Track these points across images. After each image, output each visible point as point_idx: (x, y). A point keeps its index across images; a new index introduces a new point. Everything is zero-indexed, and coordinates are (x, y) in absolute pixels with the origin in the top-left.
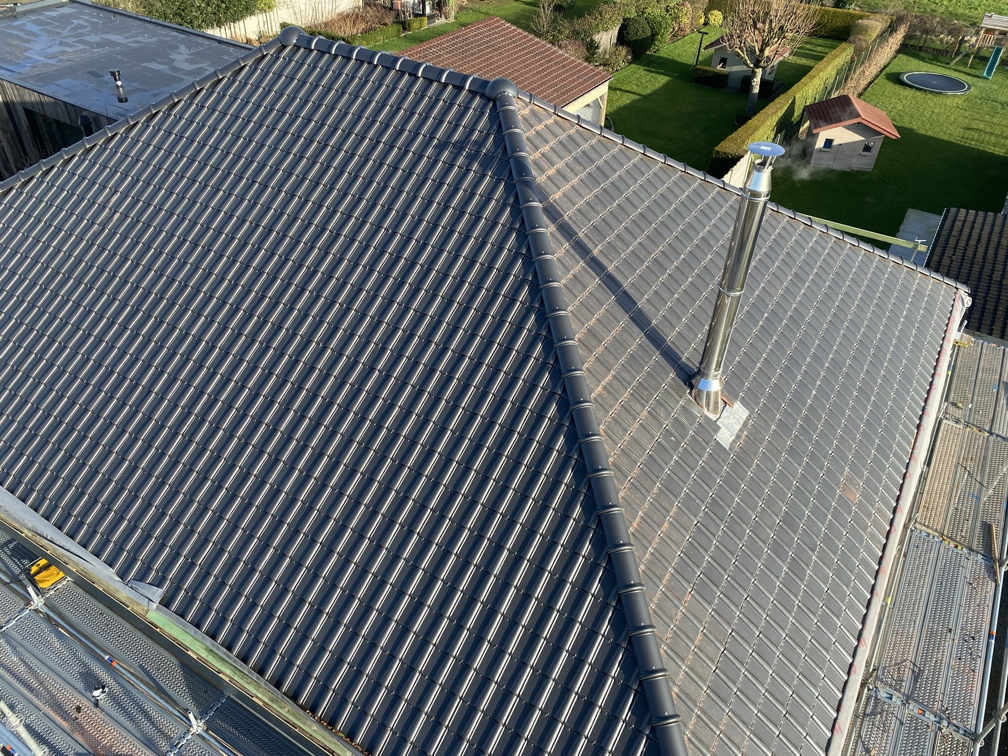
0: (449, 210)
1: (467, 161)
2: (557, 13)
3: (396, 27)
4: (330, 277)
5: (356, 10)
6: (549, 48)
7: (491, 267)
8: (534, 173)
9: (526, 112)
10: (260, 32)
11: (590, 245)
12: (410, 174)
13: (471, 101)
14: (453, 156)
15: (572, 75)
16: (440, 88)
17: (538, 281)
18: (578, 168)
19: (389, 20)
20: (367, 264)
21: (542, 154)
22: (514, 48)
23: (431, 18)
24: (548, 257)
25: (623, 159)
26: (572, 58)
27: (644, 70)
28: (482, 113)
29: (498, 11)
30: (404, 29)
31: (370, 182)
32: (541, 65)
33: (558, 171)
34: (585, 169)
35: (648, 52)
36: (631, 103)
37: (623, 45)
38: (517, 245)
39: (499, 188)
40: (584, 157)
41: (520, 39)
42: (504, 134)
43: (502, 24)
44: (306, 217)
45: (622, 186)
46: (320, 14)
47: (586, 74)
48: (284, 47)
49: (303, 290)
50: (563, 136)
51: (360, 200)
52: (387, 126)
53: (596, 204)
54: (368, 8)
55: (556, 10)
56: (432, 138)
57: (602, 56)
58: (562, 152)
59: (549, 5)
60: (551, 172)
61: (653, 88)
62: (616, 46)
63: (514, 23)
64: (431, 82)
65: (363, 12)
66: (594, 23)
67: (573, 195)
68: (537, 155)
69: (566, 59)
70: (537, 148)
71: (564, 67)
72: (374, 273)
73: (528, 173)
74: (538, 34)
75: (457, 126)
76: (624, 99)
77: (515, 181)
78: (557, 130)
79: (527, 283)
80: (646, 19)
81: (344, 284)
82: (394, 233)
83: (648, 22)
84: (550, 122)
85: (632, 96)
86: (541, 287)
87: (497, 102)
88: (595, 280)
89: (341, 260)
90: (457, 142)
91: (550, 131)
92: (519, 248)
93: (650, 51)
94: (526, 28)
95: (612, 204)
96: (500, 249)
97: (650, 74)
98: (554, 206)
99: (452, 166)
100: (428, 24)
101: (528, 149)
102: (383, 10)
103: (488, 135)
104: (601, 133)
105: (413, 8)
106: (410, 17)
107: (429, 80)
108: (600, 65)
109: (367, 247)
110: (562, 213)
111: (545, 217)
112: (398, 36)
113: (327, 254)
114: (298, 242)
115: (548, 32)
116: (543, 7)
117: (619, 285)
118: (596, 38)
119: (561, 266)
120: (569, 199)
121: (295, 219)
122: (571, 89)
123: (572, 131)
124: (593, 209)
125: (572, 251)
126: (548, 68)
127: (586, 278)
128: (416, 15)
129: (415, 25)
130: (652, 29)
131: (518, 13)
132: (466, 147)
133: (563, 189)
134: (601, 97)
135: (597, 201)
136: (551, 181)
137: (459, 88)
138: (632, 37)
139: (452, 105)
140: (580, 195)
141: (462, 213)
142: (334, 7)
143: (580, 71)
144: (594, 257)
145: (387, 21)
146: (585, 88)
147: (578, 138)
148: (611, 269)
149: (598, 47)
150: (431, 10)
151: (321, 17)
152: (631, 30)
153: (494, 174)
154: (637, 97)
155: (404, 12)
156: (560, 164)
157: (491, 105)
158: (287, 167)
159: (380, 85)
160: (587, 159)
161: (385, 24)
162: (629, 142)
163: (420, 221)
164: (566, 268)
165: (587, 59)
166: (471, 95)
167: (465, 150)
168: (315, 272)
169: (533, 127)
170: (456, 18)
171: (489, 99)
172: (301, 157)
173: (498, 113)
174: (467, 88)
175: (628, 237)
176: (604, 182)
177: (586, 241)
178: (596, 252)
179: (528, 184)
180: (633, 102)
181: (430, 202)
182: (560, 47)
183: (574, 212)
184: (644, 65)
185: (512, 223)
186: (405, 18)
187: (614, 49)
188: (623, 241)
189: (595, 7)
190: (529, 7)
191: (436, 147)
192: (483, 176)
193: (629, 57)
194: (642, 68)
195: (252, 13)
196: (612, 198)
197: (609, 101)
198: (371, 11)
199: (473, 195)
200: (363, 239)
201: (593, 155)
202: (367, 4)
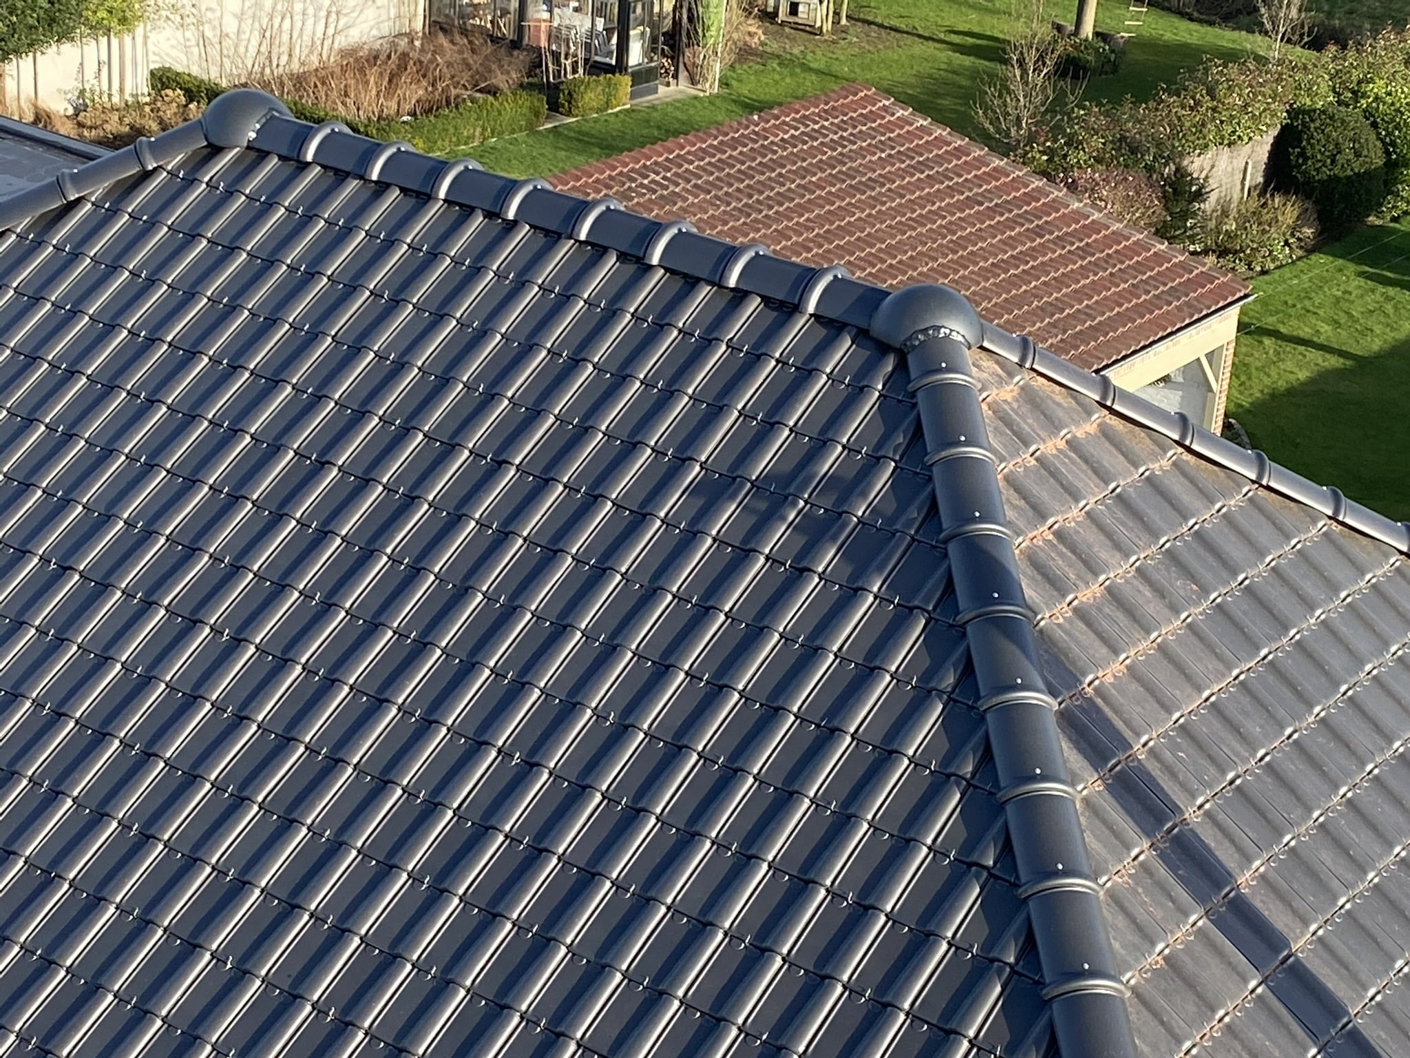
0: (727, 697)
1: (801, 541)
2: (1066, 84)
3: (526, 101)
4: (292, 908)
5: (403, 43)
6: (1037, 189)
7: (867, 908)
8: (1030, 592)
9: (1007, 393)
10: (82, 92)
11: (1225, 855)
12: (601, 573)
13: (823, 348)
14: (752, 520)
15: (1113, 279)
16: (721, 304)
17: (1038, 969)
18: (1180, 586)
19: (506, 77)
20: (426, 867)
21: (1059, 535)
22: (919, 185)
23: (643, 77)
24: (1076, 884)
25: (1336, 569)
26: (1116, 226)
27: (1360, 274)
28: (858, 391)
29: (863, 67)
30: (554, 107)
31: (463, 593)
32: (1010, 243)
33: (1112, 593)
34: (1205, 591)
35: (1372, 219)
36: (1312, 381)
37: (1286, 192)
38: (963, 835)
39: (906, 634)
40: (1201, 551)
41: (940, 159)
42: (929, 460)
43: (885, 108)
44: (229, 696)
45: (1335, 660)
46: (285, 49)
47: (1161, 278)
48: (215, 150)
49: (192, 948)
50: (1127, 480)
51: (422, 647)
52: (536, 414)
53: (1244, 713)
54: (442, 40)
55: (1063, 75)
56: (682, 461)
57: (1212, 224)
58: (1126, 531)
59: (1041, 58)
60: (1089, 593)
61: (1391, 336)
62: (1262, 193)
63: (921, 107)
64: (691, 283)
65: (422, 50)
66: (1190, 120)
67: (1162, 676)
68: (1042, 534)
69: (1095, 227)
70: (1040, 513)
71: (1085, 251)
72: (448, 902)
73: (1009, 590)
74: (1002, 147)
75: (770, 426)
76: (1289, 365)
77: (961, 618)
78: (1110, 459)
79: (999, 973)
80: (1367, 113)
81: (340, 934)
82: (531, 767)
83: (1374, 125)
84: (1086, 429)
85: (1313, 355)
86: (1049, 992)
87: (911, 359)
88: (1246, 981)
89: (336, 848)
90: (767, 478)
91: (1086, 461)
92: (971, 844)
93: (1379, 214)
94: (961, 124)
95: (1300, 718)
96: (903, 845)
97: (1381, 289)
98: (1099, 710)
99: (745, 554)
100: (633, 95)
101: (1010, 514)
102: (489, 48)
103: (875, 461)
104: (1260, 476)
105: (588, 47)
106: (575, 71)
107: (685, 276)
108: (1205, 252)
109: (432, 808)
110: (1127, 734)
111: (1065, 745)
112: (531, 129)
113: (288, 824)
114: (192, 779)
115: (1031, 139)
116: (1021, 63)
117: (1331, 1009)
118: (1196, 165)
119: (1121, 921)
120: (1150, 690)
121: (192, 700)
122: (1111, 324)
123: (1160, 465)
124: (1235, 729)
125: (1162, 871)
126: (1033, 253)
127: (1212, 973)
128: (596, 69)
129: (591, 97)
130: (1388, 146)
131: (930, 76)
132: (797, 497)
133: (1130, 655)
134: (1210, 356)
135: (1246, 700)
136: (1089, 624)
137: (786, 309)
138: (1318, 168)
139: (756, 358)
140: (1188, 678)
141: (773, 712)
142: (331, 31)
143: (1140, 268)
144: (1239, 896)
145: (499, 80)
146: (1157, 324)
147: (1178, 487)
148: (1301, 944)
149: (1199, 195)
150: (645, 54)
151: (284, 58)
152: (1317, 148)
153: (893, 586)
154: (1334, 362)
155: (556, 56)
156: (1119, 571)
157: (889, 365)
158: (184, 528)
159: (521, 285)
160: (1210, 559)
161: (493, 91)
162: (1353, 511)
163: (623, 730)
164: (1139, 928)
165: (1162, 232)
166: (822, 332)
167: (795, 504)
168: (242, 886)
169: (1027, 444)
170: (724, 83)
171: (883, 349)
172: (235, 499)
173: (913, 395)
174: (811, 308)
175: (1359, 838)
176: (1271, 639)
177: (1210, 837)
178: (1245, 880)
179: (1009, 628)
180: (1323, 377)
181: (663, 670)
182: (1072, 187)
183: (1165, 735)
184: (1359, 261)
185: (951, 757)
186: (557, 74)
187: (1254, 204)
188: (1341, 847)
189: (1192, 70)
190: (968, 61)
191: (695, 490)
192: (853, 593)
193: (1308, 232)
194: (1352, 268)
195: (65, 36)
196: (1300, 695)
197: (1240, 369)
198: (449, 50)
199: (812, 653)
200: (421, 781)
201: (1234, 549)
202: (438, 25)
